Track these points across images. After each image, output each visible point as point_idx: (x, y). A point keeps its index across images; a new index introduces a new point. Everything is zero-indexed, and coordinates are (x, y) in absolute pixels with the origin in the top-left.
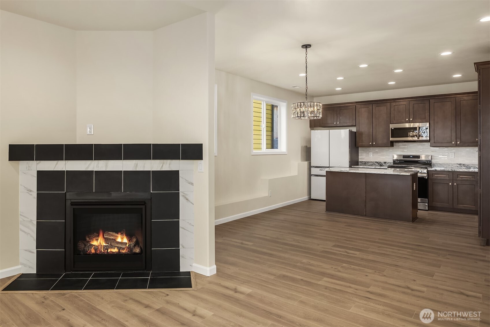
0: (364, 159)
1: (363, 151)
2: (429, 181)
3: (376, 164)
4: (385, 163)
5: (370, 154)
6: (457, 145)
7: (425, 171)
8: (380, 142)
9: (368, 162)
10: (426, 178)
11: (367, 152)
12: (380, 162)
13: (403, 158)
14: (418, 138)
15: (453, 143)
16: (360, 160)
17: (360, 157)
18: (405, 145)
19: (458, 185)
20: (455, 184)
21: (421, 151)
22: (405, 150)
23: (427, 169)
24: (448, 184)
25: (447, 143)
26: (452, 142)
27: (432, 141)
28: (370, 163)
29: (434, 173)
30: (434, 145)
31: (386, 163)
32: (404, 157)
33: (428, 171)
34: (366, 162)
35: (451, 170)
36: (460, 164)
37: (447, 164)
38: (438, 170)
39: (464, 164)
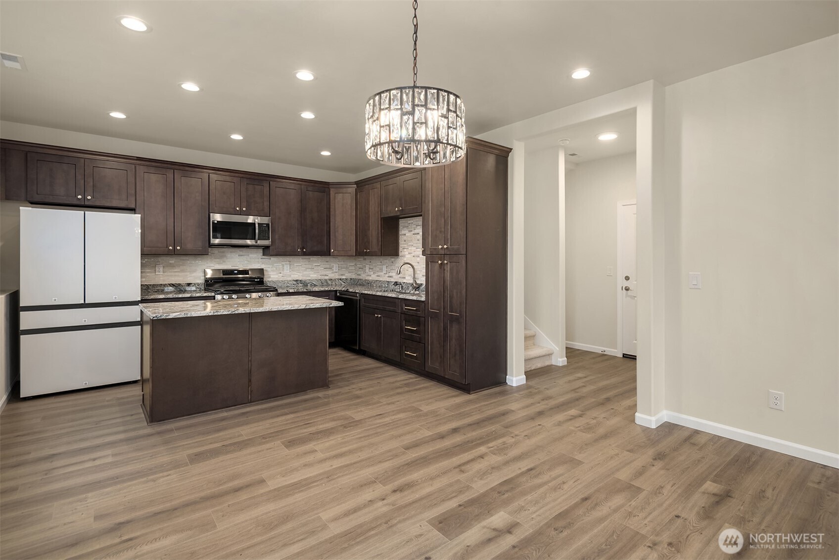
3: (171, 287)
4: (189, 285)
5: (157, 269)
8: (190, 246)
9: (154, 286)
11: (152, 265)
12: (179, 285)
13: (223, 275)
14: (254, 242)
15: (299, 250)
26: (297, 250)
27: (273, 247)
28: (159, 288)
30: (275, 252)
31: (192, 285)
32: (225, 272)
34: (150, 285)
36: (297, 281)
37: (282, 281)
38: (291, 291)
39: (300, 281)
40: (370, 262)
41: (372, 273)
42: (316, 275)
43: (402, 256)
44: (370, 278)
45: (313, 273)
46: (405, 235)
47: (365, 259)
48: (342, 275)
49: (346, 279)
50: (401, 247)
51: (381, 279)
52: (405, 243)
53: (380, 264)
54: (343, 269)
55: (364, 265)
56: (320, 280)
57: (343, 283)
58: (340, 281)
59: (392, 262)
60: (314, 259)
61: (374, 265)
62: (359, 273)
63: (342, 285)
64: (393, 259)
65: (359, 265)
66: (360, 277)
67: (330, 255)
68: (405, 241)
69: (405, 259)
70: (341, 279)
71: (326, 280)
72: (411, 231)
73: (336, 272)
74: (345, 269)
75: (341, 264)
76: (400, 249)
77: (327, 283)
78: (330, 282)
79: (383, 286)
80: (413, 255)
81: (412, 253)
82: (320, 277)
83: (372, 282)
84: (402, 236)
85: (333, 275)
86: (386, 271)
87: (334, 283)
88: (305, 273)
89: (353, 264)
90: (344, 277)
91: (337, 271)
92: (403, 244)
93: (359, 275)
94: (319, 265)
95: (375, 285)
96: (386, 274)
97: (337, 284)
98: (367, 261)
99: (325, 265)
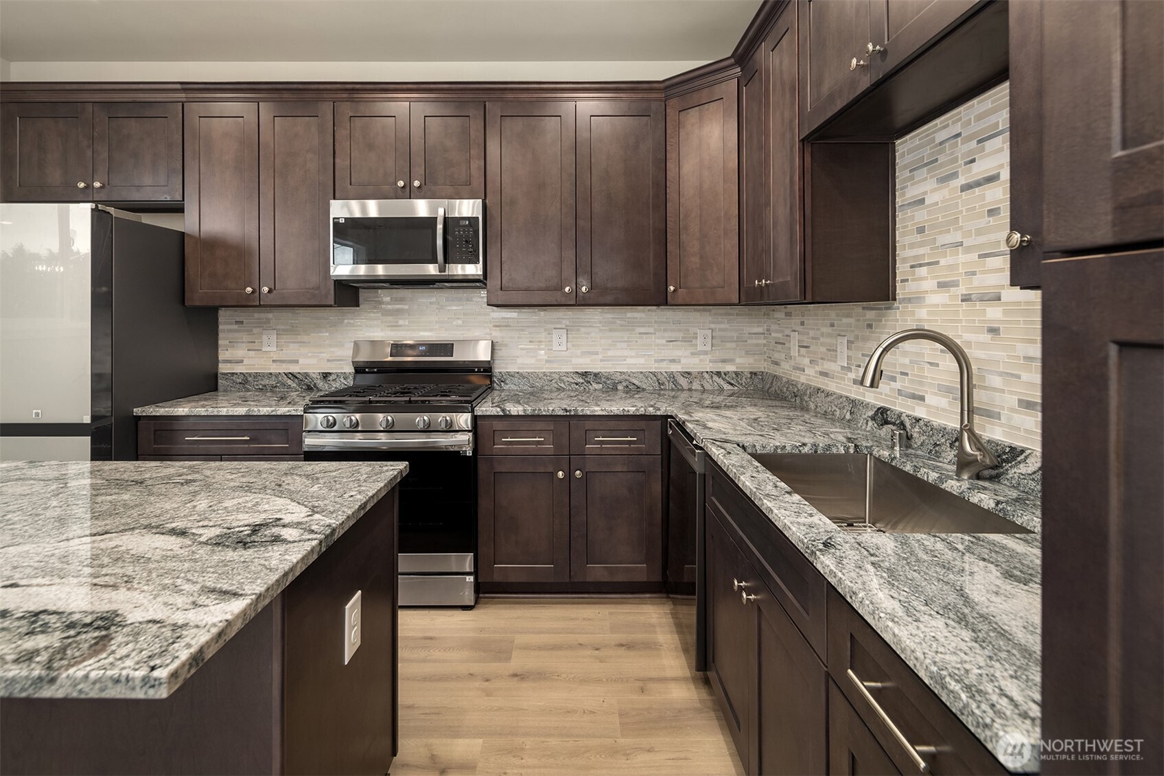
0: (242, 361)
1: (235, 327)
2: (482, 468)
3: (290, 382)
4: (326, 376)
5: (265, 338)
6: (580, 302)
7: (464, 420)
8: (292, 285)
9: (256, 375)
10: (469, 453)
11: (255, 331)
12: (306, 375)
13: (392, 355)
14: (442, 269)
15: (567, 289)
16: (223, 368)
17: (223, 355)
18: (402, 300)
19: (586, 474)
20: (578, 472)
21: (460, 322)
22: (401, 322)
23: (473, 411)
24: (553, 474)
25: (546, 289)
26: (562, 288)
27: (493, 282)
28: (266, 382)
29: (498, 425)
30: (502, 297)
31: (331, 378)
32: (397, 349)
33: (475, 419)
34: (250, 374)
35: (561, 413)
36: (585, 374)
37: (545, 375)
38: (514, 412)
39: (596, 375)
40: (802, 323)
41: (806, 361)
42: (642, 361)
43: (909, 300)
44: (803, 379)
45: (633, 353)
46: (922, 201)
47: (788, 314)
48: (724, 361)
49: (737, 374)
50: (905, 260)
51: (831, 386)
52: (918, 238)
53: (829, 330)
54: (729, 345)
55: (787, 332)
56: (654, 374)
57: (726, 387)
58: (715, 378)
59: (870, 326)
60: (636, 315)
61: (812, 333)
62: (776, 356)
63: (721, 390)
64: (871, 315)
65: (776, 331)
66: (778, 371)
67: (666, 304)
68: (921, 230)
69: (922, 313)
70: (718, 374)
71: (672, 376)
72: (954, 175)
73: (706, 353)
74: (734, 345)
75: (720, 330)
76: (902, 269)
77: (675, 382)
78: (683, 382)
79: (838, 413)
80: (962, 290)
81: (955, 284)
82: (654, 367)
83: (805, 394)
84: (909, 212)
85: (696, 360)
86: (849, 358)
87: (696, 386)
88: (610, 353)
89: (760, 330)
90: (730, 368)
91: (708, 348)
92: (912, 246)
93: (776, 363)
94: (651, 330)
95: (812, 406)
96: (849, 369)
97: (707, 386)
98: (795, 322)
99: (673, 330)
